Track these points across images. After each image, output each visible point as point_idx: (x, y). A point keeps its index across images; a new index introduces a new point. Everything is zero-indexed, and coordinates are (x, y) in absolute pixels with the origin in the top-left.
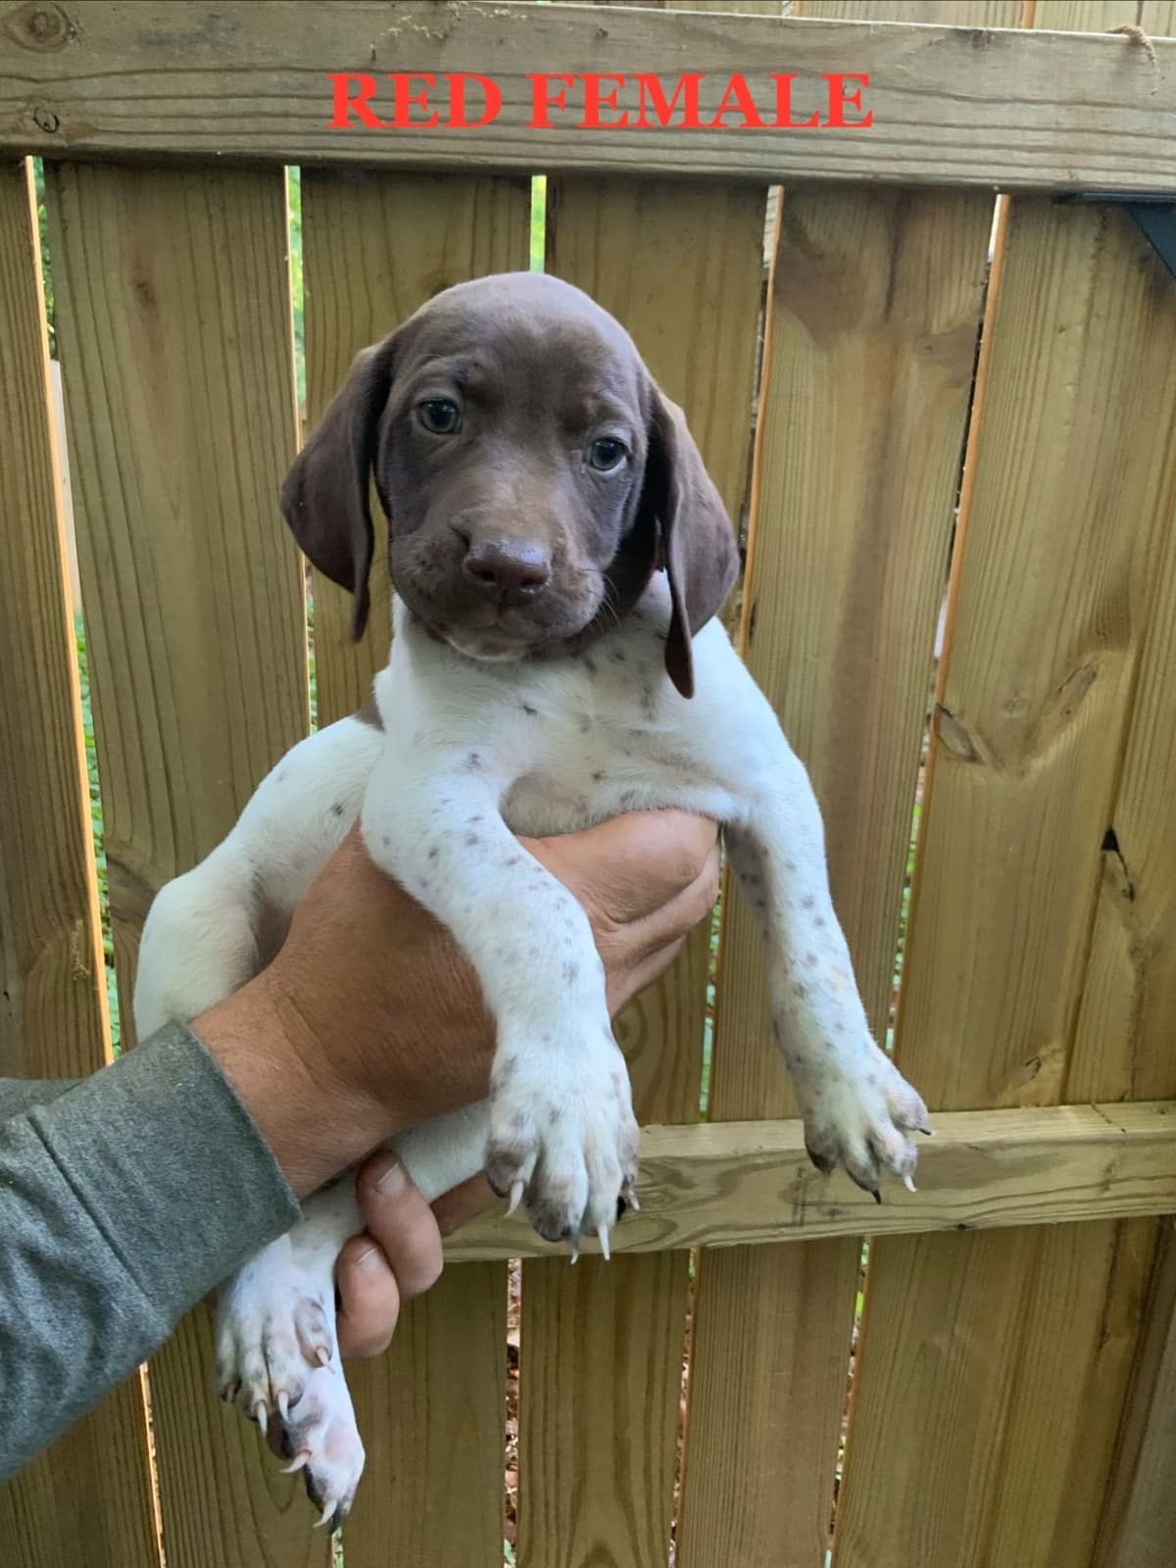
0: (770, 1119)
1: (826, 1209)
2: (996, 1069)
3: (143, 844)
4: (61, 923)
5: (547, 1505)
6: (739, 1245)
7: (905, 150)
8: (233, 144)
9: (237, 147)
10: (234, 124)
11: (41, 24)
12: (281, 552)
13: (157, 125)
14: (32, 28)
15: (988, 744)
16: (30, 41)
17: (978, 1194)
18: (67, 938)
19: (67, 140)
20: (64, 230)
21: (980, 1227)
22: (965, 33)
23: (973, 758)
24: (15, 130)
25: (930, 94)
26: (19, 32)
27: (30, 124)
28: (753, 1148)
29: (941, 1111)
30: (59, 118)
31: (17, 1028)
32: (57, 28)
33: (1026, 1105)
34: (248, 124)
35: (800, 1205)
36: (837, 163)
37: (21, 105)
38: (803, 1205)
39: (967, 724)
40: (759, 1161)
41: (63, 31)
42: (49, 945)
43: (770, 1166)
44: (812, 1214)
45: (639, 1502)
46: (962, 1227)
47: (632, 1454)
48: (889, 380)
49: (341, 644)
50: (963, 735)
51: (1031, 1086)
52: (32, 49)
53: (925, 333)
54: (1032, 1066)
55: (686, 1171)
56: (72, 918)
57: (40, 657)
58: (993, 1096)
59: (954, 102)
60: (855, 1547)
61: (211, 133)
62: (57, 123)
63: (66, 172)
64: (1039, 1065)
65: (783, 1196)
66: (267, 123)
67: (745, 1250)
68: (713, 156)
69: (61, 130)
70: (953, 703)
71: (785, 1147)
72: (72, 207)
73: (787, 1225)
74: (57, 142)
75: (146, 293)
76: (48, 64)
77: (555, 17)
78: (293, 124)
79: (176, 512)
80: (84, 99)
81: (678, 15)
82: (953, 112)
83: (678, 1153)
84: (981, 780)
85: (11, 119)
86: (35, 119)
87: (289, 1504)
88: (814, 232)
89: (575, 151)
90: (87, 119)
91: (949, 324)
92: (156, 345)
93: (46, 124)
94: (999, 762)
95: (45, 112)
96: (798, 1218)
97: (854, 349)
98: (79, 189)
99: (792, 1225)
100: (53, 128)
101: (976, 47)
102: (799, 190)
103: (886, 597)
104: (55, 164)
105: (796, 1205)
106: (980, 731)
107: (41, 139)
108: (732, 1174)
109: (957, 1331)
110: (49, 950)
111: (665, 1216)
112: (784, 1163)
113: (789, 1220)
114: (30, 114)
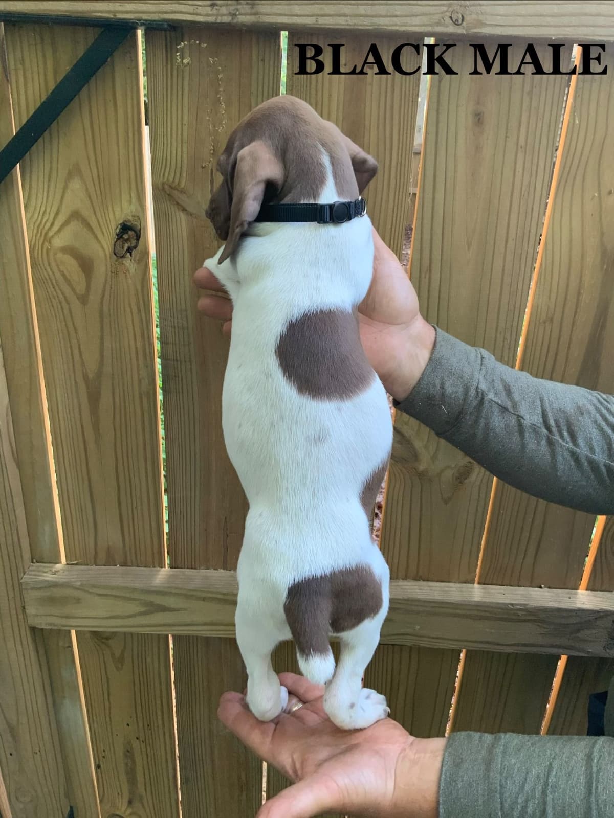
8: (564, 33)
9: (565, 35)
10: (565, 20)
12: (523, 269)
13: (520, 21)
19: (466, 30)
20: (440, 82)
24: (438, 24)
27: (448, 20)
30: (465, 16)
34: (574, 20)
37: (445, 9)
49: (545, 323)
61: (551, 26)
62: (463, 20)
69: (464, 23)
75: (479, 118)
79: (469, 245)
85: (437, 17)
86: (451, 18)
90: (481, 18)
92: (478, 149)
93: (457, 20)
95: (458, 13)
100: (460, 22)
114: (448, 14)
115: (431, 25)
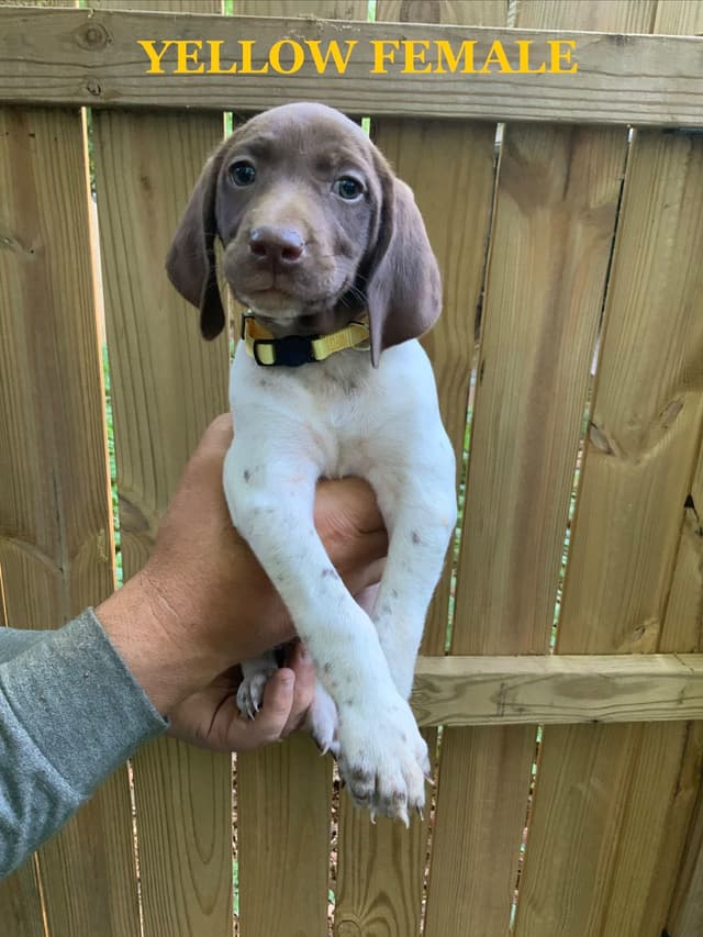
0: (487, 655)
1: (516, 707)
2: (619, 631)
3: (138, 489)
4: (92, 530)
5: (353, 867)
6: (467, 727)
7: (576, 104)
8: (196, 102)
9: (198, 103)
10: (196, 91)
11: (92, 35)
13: (153, 91)
14: (87, 38)
15: (618, 444)
16: (86, 44)
17: (604, 703)
18: (96, 540)
19: (105, 100)
20: (102, 148)
21: (606, 721)
22: (612, 37)
23: (609, 452)
24: (76, 94)
25: (590, 72)
26: (80, 39)
27: (86, 91)
28: (475, 672)
29: (586, 654)
30: (101, 87)
31: (67, 588)
32: (101, 37)
33: (636, 653)
34: (204, 90)
35: (501, 705)
36: (537, 112)
37: (80, 80)
38: (503, 704)
39: (607, 433)
40: (479, 679)
41: (104, 40)
42: (86, 543)
43: (484, 682)
44: (508, 711)
45: (406, 870)
46: (596, 721)
47: (403, 843)
48: (564, 235)
50: (604, 439)
51: (639, 642)
52: (86, 49)
53: (586, 207)
54: (640, 630)
55: (437, 683)
56: (98, 530)
57: (84, 384)
58: (617, 647)
59: (605, 76)
60: (529, 903)
61: (183, 96)
62: (100, 90)
63: (104, 117)
64: (644, 631)
65: (492, 700)
66: (214, 90)
67: (469, 728)
68: (466, 108)
69: (102, 94)
70: (597, 420)
71: (493, 671)
72: (106, 135)
73: (493, 716)
74: (98, 100)
75: (146, 183)
76: (97, 58)
77: (377, 29)
78: (229, 90)
80: (115, 77)
81: (447, 28)
82: (605, 82)
83: (432, 672)
84: (613, 465)
85: (74, 89)
86: (88, 88)
87: (209, 860)
88: (523, 149)
89: (386, 105)
90: (115, 88)
91: (600, 202)
92: (151, 213)
93: (94, 91)
94: (624, 455)
95: (93, 84)
96: (500, 713)
97: (544, 216)
98: (111, 125)
99: (497, 716)
100: (98, 93)
101: (618, 45)
102: (513, 127)
103: (560, 359)
104: (97, 112)
105: (499, 704)
106: (613, 437)
107: (91, 99)
108: (462, 686)
109: (592, 781)
110: (86, 545)
111: (424, 707)
112: (495, 680)
113: (494, 713)
114: (85, 85)
115: (69, 95)
